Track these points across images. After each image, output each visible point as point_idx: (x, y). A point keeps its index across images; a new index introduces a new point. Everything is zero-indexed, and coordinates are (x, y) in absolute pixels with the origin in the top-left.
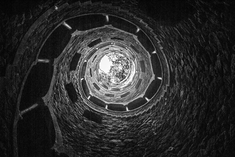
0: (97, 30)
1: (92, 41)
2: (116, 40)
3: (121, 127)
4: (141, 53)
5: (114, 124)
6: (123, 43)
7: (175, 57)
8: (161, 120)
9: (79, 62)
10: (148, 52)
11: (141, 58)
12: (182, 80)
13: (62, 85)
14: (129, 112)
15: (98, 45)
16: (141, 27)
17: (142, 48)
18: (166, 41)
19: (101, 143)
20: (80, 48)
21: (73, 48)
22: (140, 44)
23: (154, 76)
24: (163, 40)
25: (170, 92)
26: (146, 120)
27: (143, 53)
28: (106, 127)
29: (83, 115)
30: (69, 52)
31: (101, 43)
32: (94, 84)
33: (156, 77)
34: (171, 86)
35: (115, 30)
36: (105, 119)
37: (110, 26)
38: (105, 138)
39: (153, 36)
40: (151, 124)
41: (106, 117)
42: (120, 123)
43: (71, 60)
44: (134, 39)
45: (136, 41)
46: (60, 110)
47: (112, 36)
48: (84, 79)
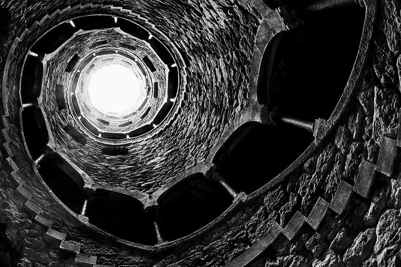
0: (67, 45)
1: (68, 61)
2: (97, 47)
3: (155, 146)
4: (138, 47)
5: (145, 148)
6: (108, 46)
7: (173, 29)
8: (195, 111)
9: (65, 96)
10: (144, 41)
11: (141, 54)
12: (194, 51)
13: (60, 129)
14: (158, 127)
15: (78, 65)
16: (116, 15)
17: (135, 40)
18: (152, 15)
19: (138, 169)
20: (57, 76)
21: (51, 79)
22: (130, 36)
23: (166, 66)
24: (149, 17)
25: (190, 73)
26: (180, 122)
27: (139, 45)
28: (137, 154)
29: (103, 153)
30: (48, 86)
31: (80, 60)
32: (98, 119)
33: (170, 67)
34: (188, 65)
35: (89, 34)
36: (132, 148)
37: (81, 32)
38: (140, 163)
39: (136, 17)
40: (187, 123)
41: (131, 146)
42: (152, 143)
43: (55, 97)
44: (118, 34)
45: (121, 35)
46: (72, 155)
47: (90, 44)
48: (82, 117)
